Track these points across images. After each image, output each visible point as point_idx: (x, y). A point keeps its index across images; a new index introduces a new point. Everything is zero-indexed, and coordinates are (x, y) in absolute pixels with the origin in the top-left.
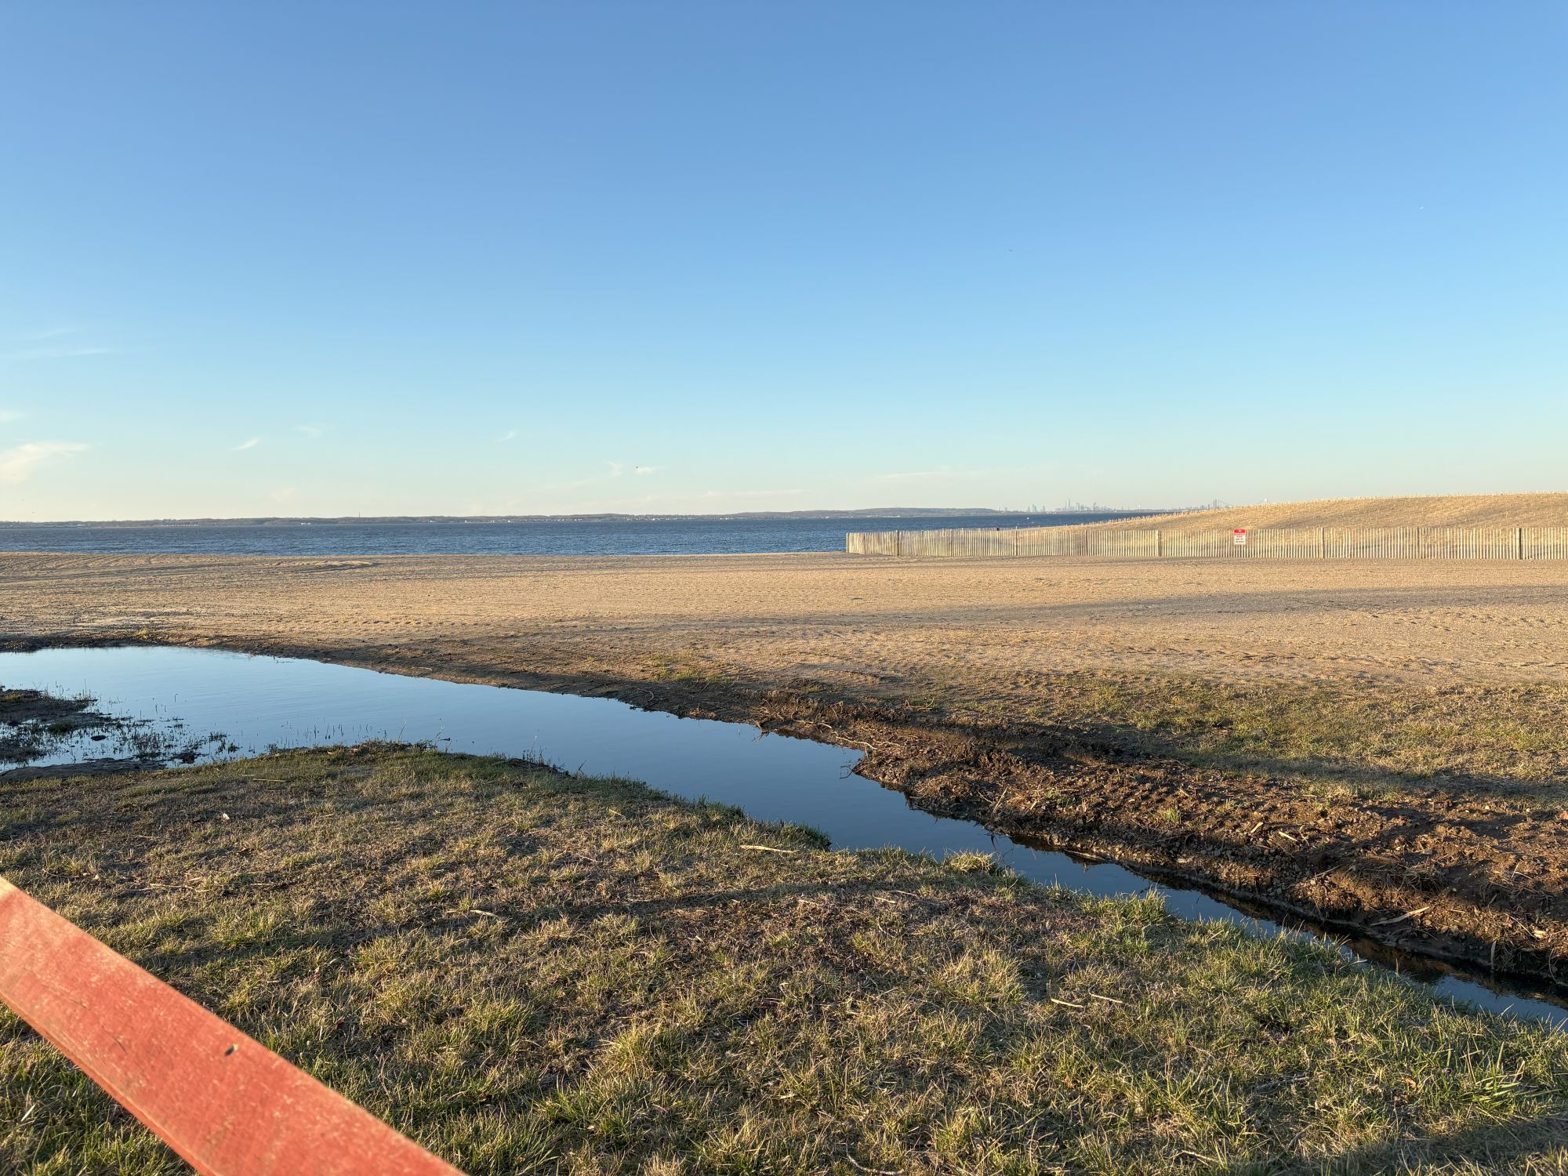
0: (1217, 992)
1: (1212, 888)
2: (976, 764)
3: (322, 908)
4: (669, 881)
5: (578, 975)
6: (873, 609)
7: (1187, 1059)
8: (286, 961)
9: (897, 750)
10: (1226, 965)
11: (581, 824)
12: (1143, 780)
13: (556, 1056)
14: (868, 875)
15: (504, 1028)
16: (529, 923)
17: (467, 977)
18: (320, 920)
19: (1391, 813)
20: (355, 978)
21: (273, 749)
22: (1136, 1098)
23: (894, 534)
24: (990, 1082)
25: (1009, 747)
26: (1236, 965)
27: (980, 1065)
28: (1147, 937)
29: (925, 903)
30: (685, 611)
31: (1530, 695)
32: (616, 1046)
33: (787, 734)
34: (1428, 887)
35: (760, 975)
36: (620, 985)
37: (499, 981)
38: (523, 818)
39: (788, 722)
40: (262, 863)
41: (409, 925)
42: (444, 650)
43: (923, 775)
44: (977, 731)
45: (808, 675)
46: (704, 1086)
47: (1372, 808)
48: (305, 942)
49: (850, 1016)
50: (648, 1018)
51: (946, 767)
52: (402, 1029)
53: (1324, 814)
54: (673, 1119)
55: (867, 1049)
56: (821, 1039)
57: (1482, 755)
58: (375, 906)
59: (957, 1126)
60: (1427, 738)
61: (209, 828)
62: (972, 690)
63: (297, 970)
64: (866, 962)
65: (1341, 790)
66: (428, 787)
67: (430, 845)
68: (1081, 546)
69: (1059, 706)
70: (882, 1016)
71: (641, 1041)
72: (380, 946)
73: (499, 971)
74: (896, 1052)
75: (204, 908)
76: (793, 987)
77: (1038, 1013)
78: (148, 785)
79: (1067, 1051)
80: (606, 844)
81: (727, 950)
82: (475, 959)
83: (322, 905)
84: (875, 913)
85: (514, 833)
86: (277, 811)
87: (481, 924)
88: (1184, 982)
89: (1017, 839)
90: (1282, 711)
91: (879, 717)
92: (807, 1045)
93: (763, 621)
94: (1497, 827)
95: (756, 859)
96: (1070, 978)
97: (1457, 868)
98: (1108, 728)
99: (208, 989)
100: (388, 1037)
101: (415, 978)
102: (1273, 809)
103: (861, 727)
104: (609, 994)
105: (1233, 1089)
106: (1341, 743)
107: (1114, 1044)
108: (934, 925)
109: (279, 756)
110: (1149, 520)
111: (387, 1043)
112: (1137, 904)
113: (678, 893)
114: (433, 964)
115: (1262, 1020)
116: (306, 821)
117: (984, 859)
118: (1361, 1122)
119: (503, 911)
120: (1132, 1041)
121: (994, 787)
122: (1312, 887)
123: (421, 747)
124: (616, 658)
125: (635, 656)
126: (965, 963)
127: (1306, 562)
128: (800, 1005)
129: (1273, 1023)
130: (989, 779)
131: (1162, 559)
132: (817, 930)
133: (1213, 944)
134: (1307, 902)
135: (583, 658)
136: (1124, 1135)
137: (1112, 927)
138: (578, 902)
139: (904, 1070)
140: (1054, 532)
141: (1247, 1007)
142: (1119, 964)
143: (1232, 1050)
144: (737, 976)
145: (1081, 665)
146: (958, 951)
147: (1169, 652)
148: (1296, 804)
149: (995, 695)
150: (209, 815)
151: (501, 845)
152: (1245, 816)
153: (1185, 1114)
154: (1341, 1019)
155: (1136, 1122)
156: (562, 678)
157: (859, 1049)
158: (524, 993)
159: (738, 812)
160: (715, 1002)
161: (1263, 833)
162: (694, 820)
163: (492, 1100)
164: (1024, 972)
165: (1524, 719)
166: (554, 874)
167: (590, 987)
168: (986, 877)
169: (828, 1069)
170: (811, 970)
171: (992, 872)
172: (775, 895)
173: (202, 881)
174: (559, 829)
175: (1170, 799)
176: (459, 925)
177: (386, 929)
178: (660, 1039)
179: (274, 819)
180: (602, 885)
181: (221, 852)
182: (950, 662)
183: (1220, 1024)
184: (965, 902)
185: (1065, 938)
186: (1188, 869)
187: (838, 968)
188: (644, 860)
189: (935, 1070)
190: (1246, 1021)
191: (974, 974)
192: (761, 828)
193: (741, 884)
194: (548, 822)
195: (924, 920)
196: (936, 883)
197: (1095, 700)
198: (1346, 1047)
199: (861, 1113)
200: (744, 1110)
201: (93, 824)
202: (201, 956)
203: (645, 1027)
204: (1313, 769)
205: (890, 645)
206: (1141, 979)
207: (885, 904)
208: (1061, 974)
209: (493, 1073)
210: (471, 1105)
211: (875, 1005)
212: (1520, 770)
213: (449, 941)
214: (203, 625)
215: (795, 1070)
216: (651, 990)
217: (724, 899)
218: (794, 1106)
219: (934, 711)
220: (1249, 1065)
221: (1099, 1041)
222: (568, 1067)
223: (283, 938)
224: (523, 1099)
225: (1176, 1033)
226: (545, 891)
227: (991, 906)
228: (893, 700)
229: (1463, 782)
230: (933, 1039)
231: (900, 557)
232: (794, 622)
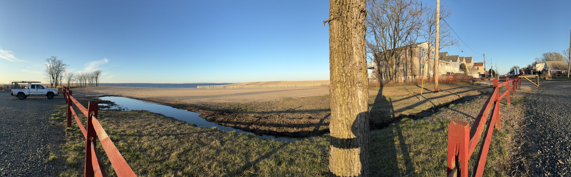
0: (241, 142)
1: (240, 128)
2: (214, 115)
3: (138, 132)
4: (178, 131)
5: (168, 144)
7: (238, 152)
9: (204, 114)
10: (242, 139)
11: (167, 123)
12: (232, 116)
13: (165, 155)
14: (202, 131)
15: (159, 151)
16: (162, 136)
17: (154, 143)
18: (137, 133)
19: (257, 117)
20: (142, 141)
21: (132, 110)
22: (233, 158)
24: (217, 158)
25: (218, 112)
27: (216, 156)
28: (234, 136)
29: (209, 134)
32: (173, 154)
33: (191, 111)
34: (261, 125)
35: (190, 145)
36: (173, 146)
37: (158, 144)
38: (160, 122)
40: (132, 124)
41: (147, 135)
43: (207, 117)
44: (214, 111)
45: (193, 104)
46: (184, 161)
47: (256, 117)
48: (136, 135)
49: (201, 150)
50: (177, 150)
51: (210, 115)
52: (147, 149)
53: (251, 118)
54: (180, 166)
55: (203, 155)
56: (198, 154)
58: (144, 132)
59: (214, 165)
60: (261, 108)
61: (126, 119)
64: (202, 143)
65: (253, 115)
66: (149, 117)
67: (150, 124)
69: (223, 107)
70: (205, 150)
71: (176, 154)
72: (144, 137)
73: (158, 142)
74: (206, 155)
76: (194, 146)
77: (222, 148)
78: (120, 113)
79: (226, 153)
80: (170, 126)
81: (186, 141)
82: (155, 141)
84: (203, 136)
85: (159, 124)
86: (133, 118)
87: (156, 136)
88: (238, 141)
89: (219, 124)
90: (246, 106)
91: (202, 109)
92: (196, 155)
93: (187, 97)
94: (267, 118)
95: (188, 128)
96: (226, 143)
97: (263, 123)
98: (228, 109)
100: (146, 150)
101: (148, 142)
102: (246, 118)
103: (200, 110)
104: (172, 147)
105: (243, 155)
106: (252, 110)
107: (231, 151)
108: (210, 137)
109: (133, 111)
110: (232, 84)
111: (145, 151)
112: (232, 132)
113: (179, 133)
114: (150, 141)
115: (246, 145)
117: (215, 127)
118: (255, 156)
119: (159, 134)
120: (233, 150)
122: (250, 127)
123: (148, 111)
124: (170, 101)
125: (172, 101)
127: (248, 89)
128: (195, 149)
129: (247, 145)
130: (215, 117)
132: (196, 138)
133: (241, 136)
134: (250, 129)
136: (232, 163)
137: (230, 135)
138: (167, 134)
139: (208, 157)
141: (244, 144)
142: (231, 140)
143: (243, 149)
144: (187, 145)
145: (225, 102)
146: (213, 140)
148: (249, 118)
149: (215, 106)
150: (126, 118)
152: (244, 119)
153: (238, 159)
154: (253, 143)
155: (234, 161)
157: (202, 155)
158: (161, 146)
159: (186, 122)
160: (185, 148)
161: (245, 121)
162: (180, 123)
163: (159, 161)
164: (221, 142)
165: (269, 105)
166: (164, 130)
167: (169, 145)
168: (215, 130)
169: (199, 158)
170: (196, 144)
172: (191, 133)
173: (126, 126)
174: (165, 123)
175: (235, 118)
176: (154, 136)
177: (145, 135)
178: (178, 154)
179: (132, 119)
180: (170, 131)
181: (127, 122)
183: (241, 146)
184: (213, 133)
185: (225, 137)
186: (238, 127)
187: (199, 143)
188: (175, 128)
189: (211, 157)
190: (244, 145)
191: (215, 143)
193: (187, 132)
194: (163, 122)
195: (209, 136)
196: (210, 131)
197: (227, 106)
198: (254, 147)
199: (203, 164)
200: (189, 164)
201: (115, 117)
203: (176, 152)
204: (250, 112)
205: (203, 100)
206: (233, 142)
207: (204, 134)
208: (224, 142)
209: (158, 157)
210: (156, 162)
211: (204, 148)
212: (268, 111)
213: (152, 138)
215: (195, 158)
216: (177, 146)
217: (185, 134)
218: (195, 164)
219: (209, 108)
220: (245, 151)
221: (229, 151)
222: (167, 157)
223: (133, 135)
224: (162, 161)
225: (237, 148)
226: (163, 132)
227: (217, 134)
228: (204, 107)
229: (264, 113)
230: (211, 153)
231: (204, 89)
232: (191, 97)
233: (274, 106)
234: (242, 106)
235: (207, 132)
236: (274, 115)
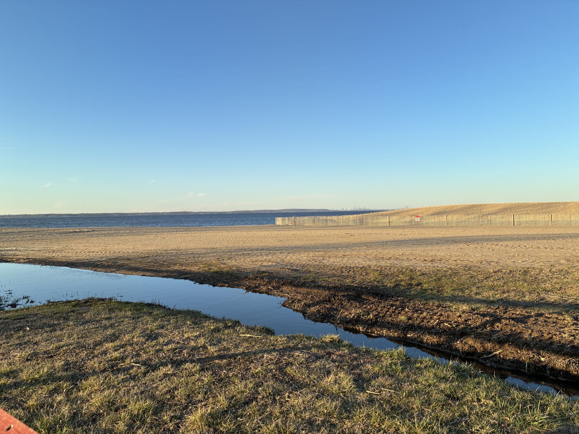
0: (429, 386)
1: (422, 345)
2: (329, 301)
3: (67, 366)
4: (212, 349)
5: (176, 388)
6: (287, 245)
7: (422, 414)
8: (52, 387)
9: (299, 297)
10: (432, 375)
11: (176, 327)
12: (392, 305)
13: (166, 423)
14: (291, 345)
15: (144, 412)
16: (155, 368)
17: (128, 391)
18: (67, 370)
19: (484, 315)
20: (81, 393)
21: (49, 302)
23: (293, 218)
24: (345, 426)
25: (342, 294)
26: (435, 375)
27: (341, 419)
28: (401, 365)
29: (314, 355)
30: (215, 246)
31: (526, 272)
32: (192, 418)
33: (256, 292)
34: (501, 342)
35: (251, 385)
36: (193, 392)
37: (142, 393)
38: (152, 326)
39: (256, 287)
40: (42, 347)
41: (104, 371)
42: (120, 262)
43: (309, 306)
44: (329, 289)
45: (263, 269)
47: (477, 314)
48: (60, 379)
49: (288, 401)
50: (205, 405)
51: (318, 303)
52: (100, 414)
53: (460, 316)
55: (295, 415)
56: (277, 411)
57: (512, 294)
58: (90, 363)
60: (492, 288)
61: (21, 333)
62: (326, 274)
63: (56, 391)
64: (292, 379)
65: (465, 307)
66: (113, 315)
67: (114, 338)
68: (361, 221)
69: (358, 279)
70: (301, 400)
71: (202, 416)
72: (92, 380)
73: (142, 389)
74: (307, 415)
75: (18, 366)
76: (264, 390)
77: (362, 397)
79: (375, 412)
80: (186, 336)
81: (237, 376)
82: (132, 383)
83: (67, 364)
84: (295, 359)
85: (149, 332)
86: (50, 326)
87: (135, 369)
88: (417, 382)
89: (347, 329)
90: (439, 279)
91: (291, 283)
92: (271, 414)
93: (245, 250)
94: (523, 320)
95: (246, 340)
96: (373, 382)
97: (511, 335)
98: (377, 286)
99: (19, 399)
100: (95, 418)
101: (107, 392)
102: (441, 315)
103: (285, 288)
104: (189, 396)
105: (441, 425)
106: (462, 290)
107: (393, 409)
108: (318, 363)
109: (50, 304)
110: (385, 213)
111: (94, 421)
112: (394, 352)
113: (216, 354)
114: (114, 386)
115: (448, 396)
116: (61, 330)
117: (336, 337)
119: (144, 363)
120: (399, 407)
121: (336, 310)
122: (458, 344)
123: (110, 299)
124: (188, 264)
125: (196, 264)
126: (332, 378)
127: (441, 227)
128: (267, 397)
129: (452, 397)
130: (335, 307)
131: (391, 227)
132: (272, 367)
133: (426, 367)
134: (457, 350)
135: (175, 264)
137: (387, 362)
138: (175, 359)
139: (311, 423)
140: (351, 217)
141: (442, 391)
142: (391, 376)
143: (439, 408)
144: (241, 386)
145: (366, 264)
146: (329, 373)
147: (397, 259)
148: (450, 313)
149: (334, 275)
150: (20, 328)
151: (144, 337)
152: (431, 318)
154: (477, 395)
156: (167, 271)
157: (292, 415)
158: (153, 397)
159: (238, 322)
160: (233, 397)
161: (438, 324)
162: (221, 325)
164: (355, 380)
165: (525, 281)
166: (165, 347)
167: (180, 393)
168: (337, 344)
169: (280, 424)
170: (271, 383)
171: (338, 342)
172: (255, 353)
173: (18, 355)
174: (167, 330)
175: (403, 312)
176: (125, 370)
177: (94, 373)
178: (210, 414)
179: (48, 329)
180: (185, 351)
181: (25, 343)
182: (317, 263)
183: (432, 399)
184: (329, 354)
185: (370, 367)
186: (411, 339)
187: (281, 381)
188: (202, 341)
189: (323, 422)
190: (442, 397)
191: (336, 382)
192: (248, 328)
193: (241, 350)
194: (162, 327)
195: (314, 361)
196: (318, 347)
197: (372, 277)
198: (481, 405)
202: (16, 385)
203: (204, 409)
204: (453, 299)
205: (294, 258)
206: (400, 381)
207: (298, 355)
208: (369, 381)
211: (297, 396)
212: (527, 299)
213: (121, 376)
214: (21, 254)
215: (266, 425)
216: (206, 394)
217: (234, 356)
219: (312, 282)
220: (445, 415)
221: (387, 407)
222: (171, 428)
223: (51, 378)
225: (416, 403)
226: (161, 355)
227: (340, 355)
228: (296, 278)
229: (507, 304)
230: (321, 409)
231: (296, 226)
232: (257, 250)
233: (548, 286)
234: (421, 278)
235: (306, 348)
236: (555, 316)
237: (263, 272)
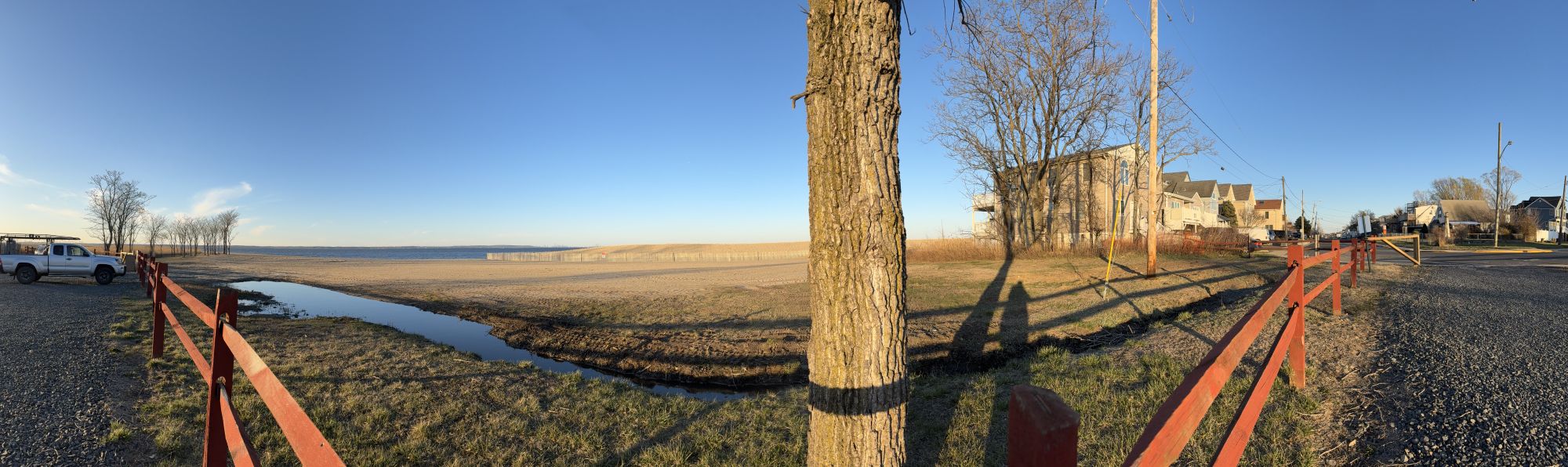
0: (596, 401)
1: (595, 367)
2: (527, 330)
3: (332, 371)
4: (432, 371)
5: (404, 402)
6: (495, 278)
7: (587, 426)
9: (503, 326)
10: (598, 393)
11: (405, 349)
12: (576, 333)
13: (398, 430)
14: (494, 370)
15: (382, 418)
16: (389, 382)
17: (372, 399)
18: (330, 374)
19: (641, 338)
20: (340, 394)
22: (572, 442)
23: (502, 253)
24: (530, 442)
25: (537, 324)
26: (601, 392)
27: (527, 436)
28: (577, 386)
29: (511, 379)
30: (436, 277)
32: (416, 428)
33: (468, 320)
34: (650, 359)
35: (460, 405)
36: (417, 406)
37: (381, 402)
38: (388, 346)
39: (468, 316)
40: (316, 352)
43: (511, 334)
44: (527, 319)
45: (475, 300)
46: (443, 446)
47: (637, 337)
48: (327, 380)
49: (488, 420)
50: (426, 419)
51: (518, 332)
52: (353, 414)
53: (625, 340)
54: (433, 457)
55: (493, 432)
56: (479, 429)
58: (346, 371)
59: (520, 459)
62: (526, 305)
64: (492, 400)
65: (629, 332)
66: (360, 333)
67: (361, 353)
68: (558, 258)
69: (552, 311)
70: (498, 420)
71: (423, 427)
72: (347, 385)
73: (381, 398)
74: (501, 433)
75: (301, 364)
76: (470, 410)
77: (545, 416)
79: (553, 428)
80: (412, 357)
81: (450, 396)
82: (374, 393)
83: (332, 368)
84: (496, 383)
85: (385, 351)
86: (319, 336)
87: (376, 381)
88: (586, 400)
89: (539, 355)
90: (614, 308)
91: (497, 315)
92: (474, 430)
93: (461, 282)
95: (459, 364)
96: (554, 403)
98: (566, 316)
100: (350, 416)
101: (357, 397)
102: (612, 340)
103: (491, 318)
104: (414, 409)
105: (599, 434)
106: (629, 317)
107: (567, 424)
108: (513, 387)
110: (579, 250)
111: (350, 418)
112: (573, 375)
113: (434, 375)
114: (362, 393)
115: (607, 409)
116: (327, 340)
117: (529, 363)
118: (631, 438)
119: (382, 377)
120: (571, 422)
121: (532, 338)
122: (622, 364)
124: (415, 293)
125: (421, 292)
126: (523, 399)
127: (619, 263)
128: (472, 416)
129: (610, 410)
130: (531, 335)
131: (582, 262)
132: (477, 389)
133: (595, 385)
134: (620, 368)
135: (405, 293)
136: (568, 456)
137: (566, 384)
138: (404, 376)
139: (504, 439)
140: (551, 254)
141: (603, 406)
142: (568, 396)
143: (599, 421)
144: (453, 405)
145: (559, 296)
146: (521, 396)
147: (584, 291)
148: (618, 338)
149: (533, 307)
150: (301, 335)
151: (382, 355)
152: (604, 343)
153: (586, 445)
154: (627, 405)
155: (573, 450)
156: (399, 299)
157: (490, 433)
158: (388, 407)
160: (446, 415)
161: (609, 348)
162: (439, 350)
163: (380, 444)
164: (540, 402)
166: (397, 366)
167: (408, 406)
168: (529, 370)
169: (481, 440)
170: (476, 403)
171: (532, 367)
172: (464, 377)
173: (301, 355)
174: (398, 350)
175: (583, 339)
176: (370, 381)
177: (349, 380)
178: (429, 427)
179: (318, 338)
180: (411, 371)
181: (305, 347)
182: (519, 296)
183: (596, 413)
184: (523, 378)
185: (552, 388)
186: (588, 362)
187: (484, 403)
188: (424, 363)
189: (514, 438)
190: (602, 410)
191: (526, 404)
192: (460, 353)
193: (454, 373)
194: (395, 348)
195: (510, 385)
196: (514, 372)
197: (562, 308)
198: (628, 414)
200: (455, 455)
203: (425, 422)
204: (623, 326)
205: (501, 290)
206: (574, 400)
207: (499, 380)
208: (551, 402)
209: (380, 434)
210: (373, 444)
211: (495, 416)
213: (367, 386)
215: (471, 441)
216: (426, 409)
217: (448, 378)
218: (470, 454)
219: (514, 312)
220: (603, 425)
221: (562, 424)
222: (401, 435)
224: (388, 445)
225: (584, 417)
226: (394, 372)
227: (531, 380)
228: (501, 309)
230: (513, 427)
231: (504, 261)
232: (471, 282)
233: (688, 310)
234: (602, 309)
235: (506, 373)
236: (688, 333)
237: (474, 303)
